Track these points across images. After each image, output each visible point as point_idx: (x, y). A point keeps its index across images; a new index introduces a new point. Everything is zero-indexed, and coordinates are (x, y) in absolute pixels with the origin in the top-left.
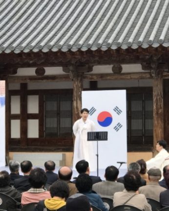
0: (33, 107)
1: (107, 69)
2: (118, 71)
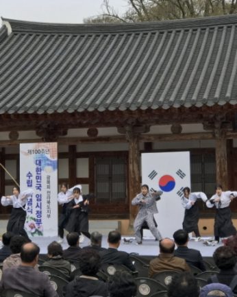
0: (83, 170)
1: (166, 129)
2: (177, 131)
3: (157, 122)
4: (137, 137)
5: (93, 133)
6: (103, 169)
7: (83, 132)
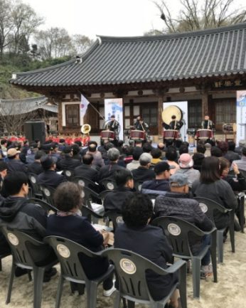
0: (137, 112)
1: (176, 90)
2: (182, 91)
3: (173, 87)
4: (162, 95)
5: (140, 93)
6: (146, 111)
7: (135, 93)
